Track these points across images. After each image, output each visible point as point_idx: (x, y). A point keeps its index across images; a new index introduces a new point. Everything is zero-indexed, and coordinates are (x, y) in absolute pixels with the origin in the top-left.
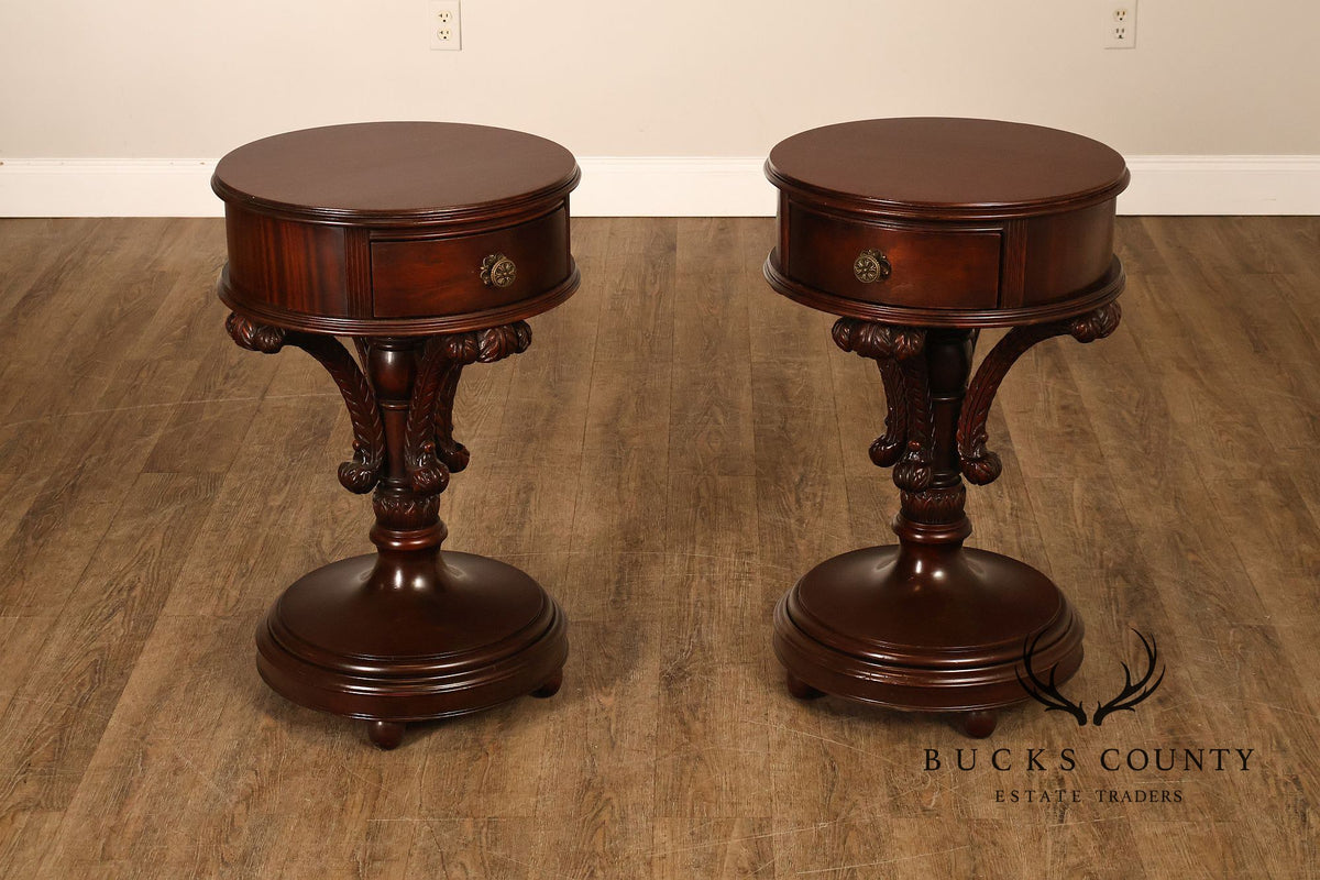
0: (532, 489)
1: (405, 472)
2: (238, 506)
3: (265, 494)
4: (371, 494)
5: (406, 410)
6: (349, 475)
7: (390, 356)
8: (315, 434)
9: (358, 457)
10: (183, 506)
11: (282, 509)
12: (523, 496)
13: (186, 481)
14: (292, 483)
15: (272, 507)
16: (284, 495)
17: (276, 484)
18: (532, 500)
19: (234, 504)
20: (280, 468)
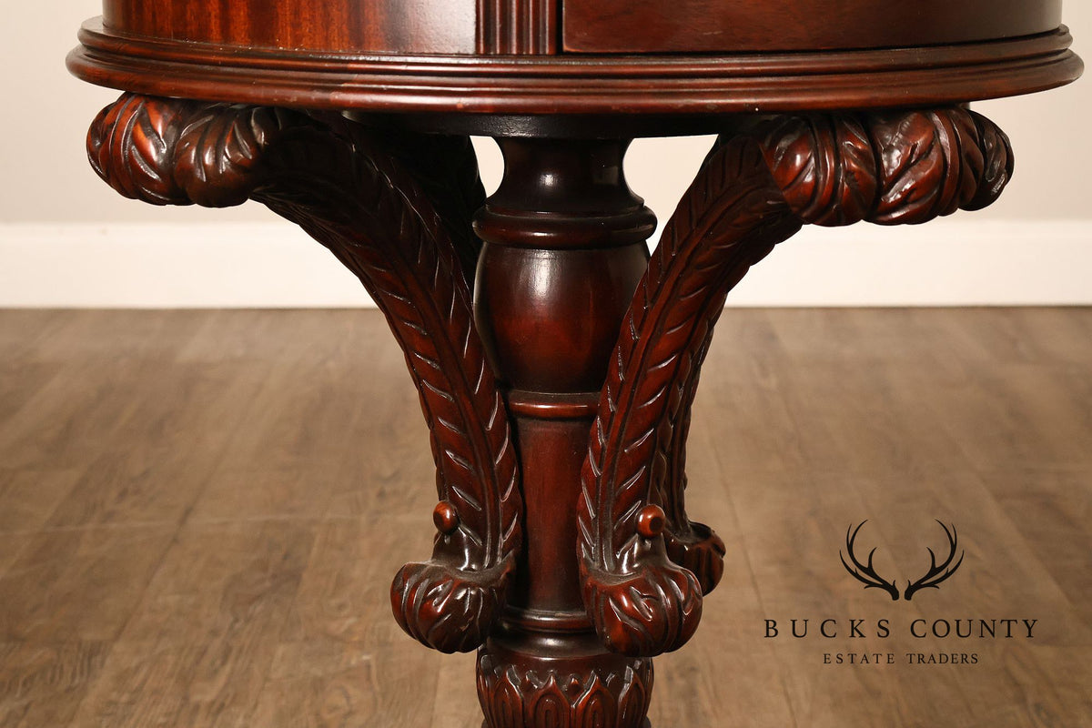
0: (693, 669)
1: (575, 589)
2: (131, 703)
3: (185, 680)
4: (474, 653)
5: (588, 417)
6: (427, 599)
7: (542, 274)
8: (274, 576)
9: (447, 546)
10: (25, 702)
11: (218, 708)
12: (680, 682)
13: (37, 656)
14: (237, 659)
15: (197, 707)
16: (221, 680)
17: (206, 662)
18: (701, 690)
19: (125, 698)
20: (214, 633)
